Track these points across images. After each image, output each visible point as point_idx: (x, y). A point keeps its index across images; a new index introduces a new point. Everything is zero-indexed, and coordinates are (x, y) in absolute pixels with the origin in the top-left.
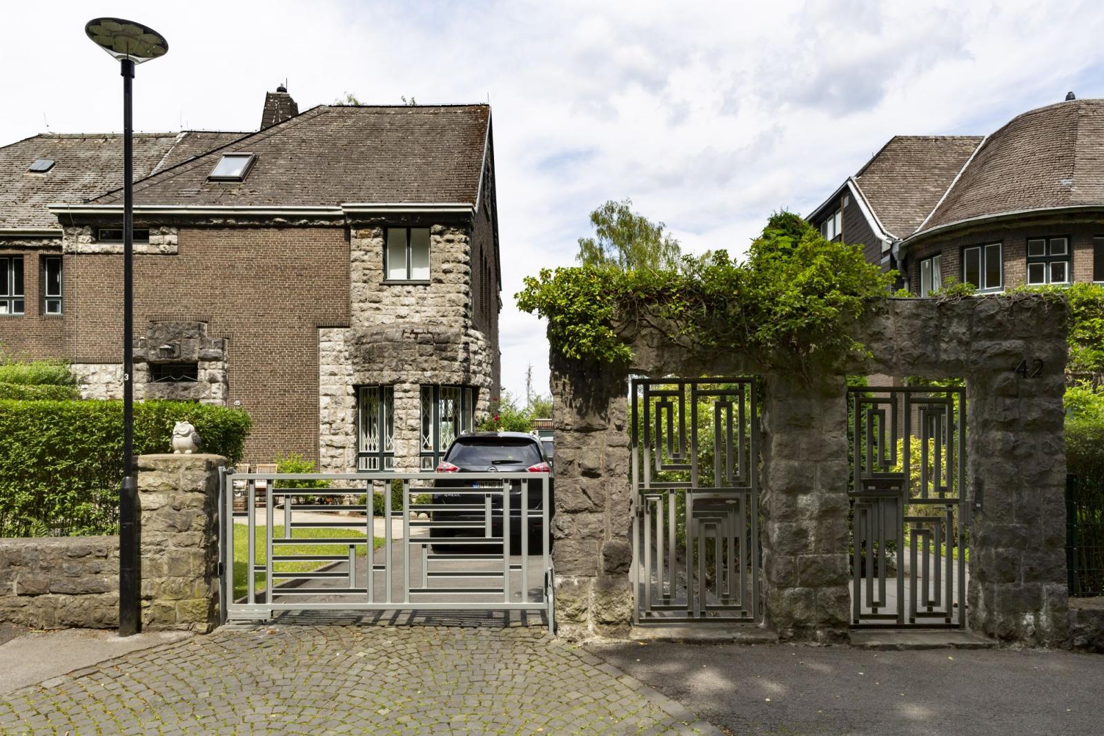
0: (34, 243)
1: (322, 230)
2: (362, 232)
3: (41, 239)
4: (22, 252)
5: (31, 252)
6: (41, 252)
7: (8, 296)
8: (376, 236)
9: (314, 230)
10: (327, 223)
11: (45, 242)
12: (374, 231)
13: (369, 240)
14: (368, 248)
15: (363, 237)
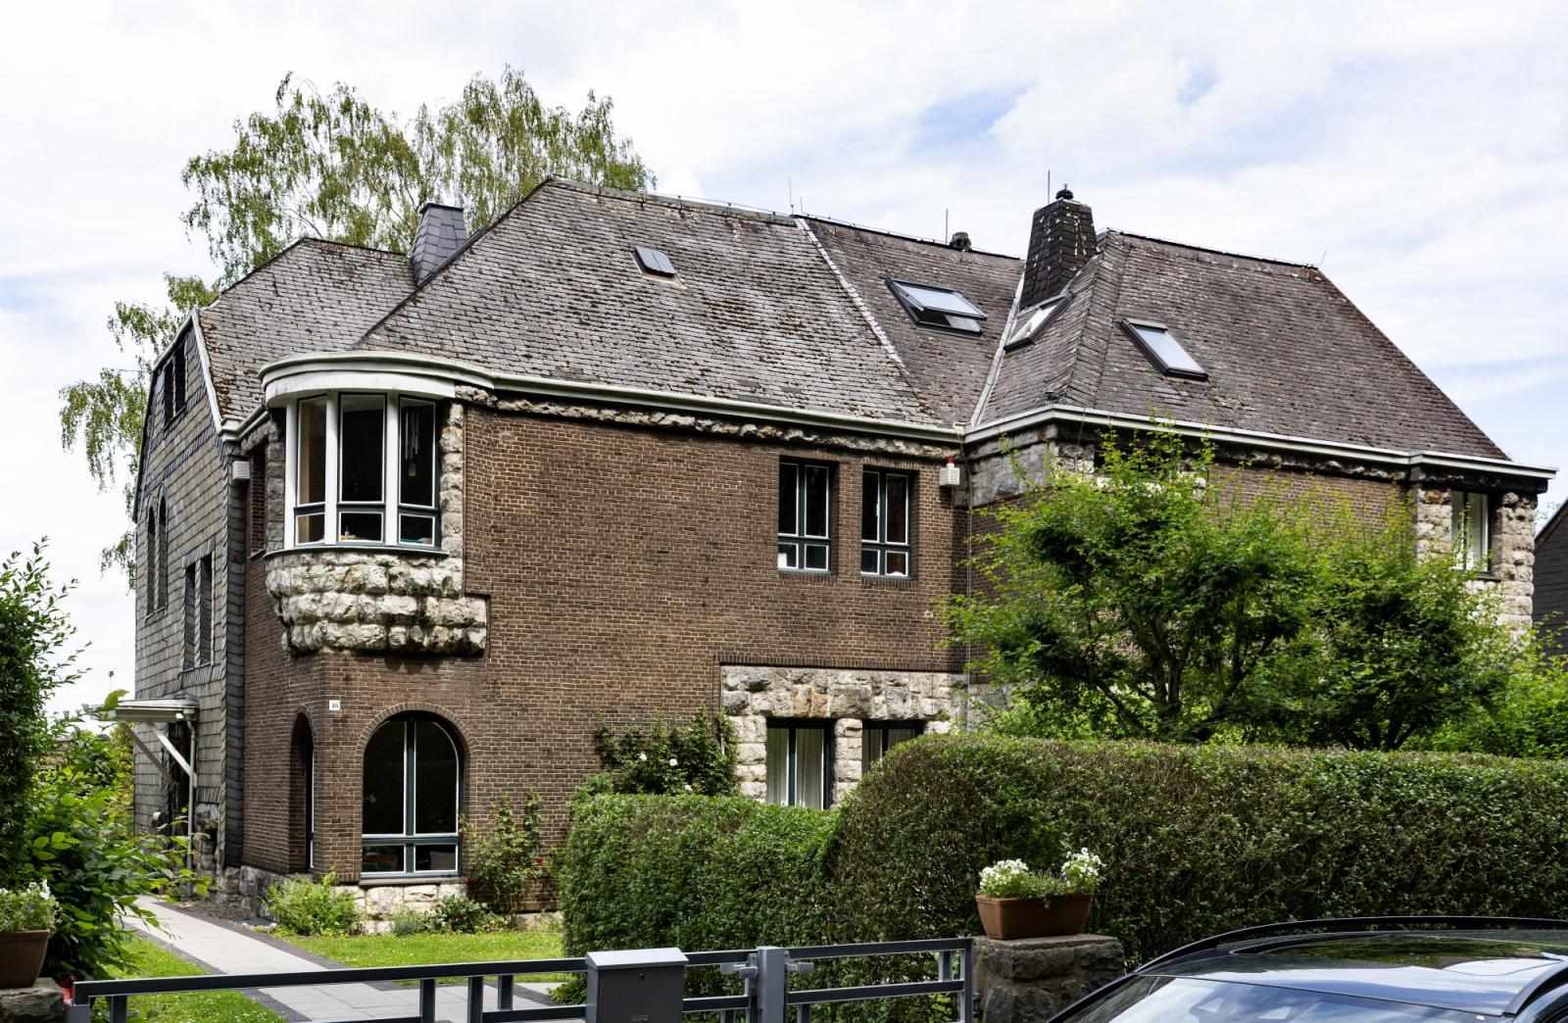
0: (863, 444)
1: (1376, 485)
2: (1431, 494)
3: (873, 437)
4: (838, 459)
5: (852, 459)
6: (867, 460)
7: (796, 535)
8: (1446, 502)
9: (1367, 484)
10: (1384, 474)
11: (882, 444)
12: (1446, 495)
13: (1438, 506)
14: (1437, 520)
15: (1432, 501)
